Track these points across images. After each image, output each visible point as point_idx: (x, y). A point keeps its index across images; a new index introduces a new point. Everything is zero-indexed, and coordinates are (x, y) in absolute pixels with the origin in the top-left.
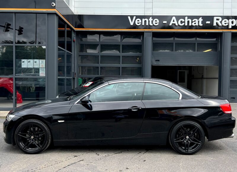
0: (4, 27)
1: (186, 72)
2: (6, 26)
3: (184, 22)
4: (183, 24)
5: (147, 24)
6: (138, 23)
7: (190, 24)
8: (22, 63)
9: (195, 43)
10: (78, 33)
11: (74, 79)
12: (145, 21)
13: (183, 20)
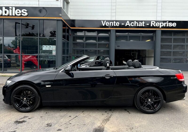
0: (25, 25)
1: (137, 54)
2: (26, 25)
3: (134, 24)
4: (133, 25)
5: (113, 25)
6: (107, 25)
7: (137, 25)
8: (43, 47)
9: (140, 36)
10: (72, 30)
11: (70, 56)
12: (111, 23)
13: (133, 23)
